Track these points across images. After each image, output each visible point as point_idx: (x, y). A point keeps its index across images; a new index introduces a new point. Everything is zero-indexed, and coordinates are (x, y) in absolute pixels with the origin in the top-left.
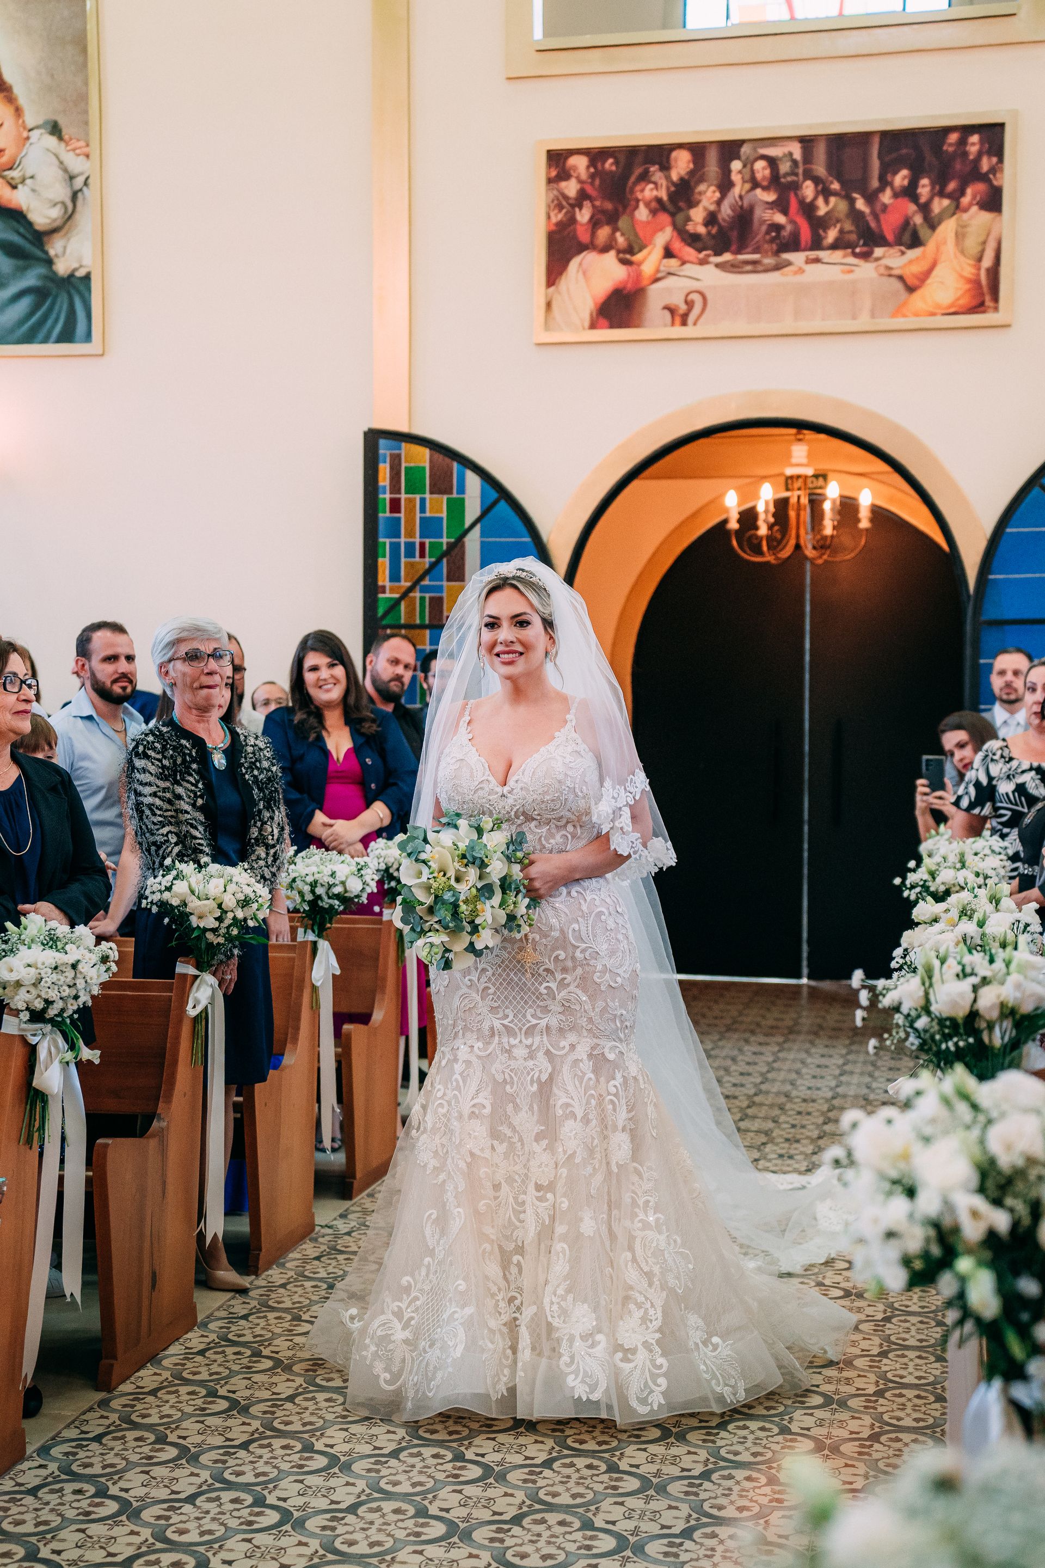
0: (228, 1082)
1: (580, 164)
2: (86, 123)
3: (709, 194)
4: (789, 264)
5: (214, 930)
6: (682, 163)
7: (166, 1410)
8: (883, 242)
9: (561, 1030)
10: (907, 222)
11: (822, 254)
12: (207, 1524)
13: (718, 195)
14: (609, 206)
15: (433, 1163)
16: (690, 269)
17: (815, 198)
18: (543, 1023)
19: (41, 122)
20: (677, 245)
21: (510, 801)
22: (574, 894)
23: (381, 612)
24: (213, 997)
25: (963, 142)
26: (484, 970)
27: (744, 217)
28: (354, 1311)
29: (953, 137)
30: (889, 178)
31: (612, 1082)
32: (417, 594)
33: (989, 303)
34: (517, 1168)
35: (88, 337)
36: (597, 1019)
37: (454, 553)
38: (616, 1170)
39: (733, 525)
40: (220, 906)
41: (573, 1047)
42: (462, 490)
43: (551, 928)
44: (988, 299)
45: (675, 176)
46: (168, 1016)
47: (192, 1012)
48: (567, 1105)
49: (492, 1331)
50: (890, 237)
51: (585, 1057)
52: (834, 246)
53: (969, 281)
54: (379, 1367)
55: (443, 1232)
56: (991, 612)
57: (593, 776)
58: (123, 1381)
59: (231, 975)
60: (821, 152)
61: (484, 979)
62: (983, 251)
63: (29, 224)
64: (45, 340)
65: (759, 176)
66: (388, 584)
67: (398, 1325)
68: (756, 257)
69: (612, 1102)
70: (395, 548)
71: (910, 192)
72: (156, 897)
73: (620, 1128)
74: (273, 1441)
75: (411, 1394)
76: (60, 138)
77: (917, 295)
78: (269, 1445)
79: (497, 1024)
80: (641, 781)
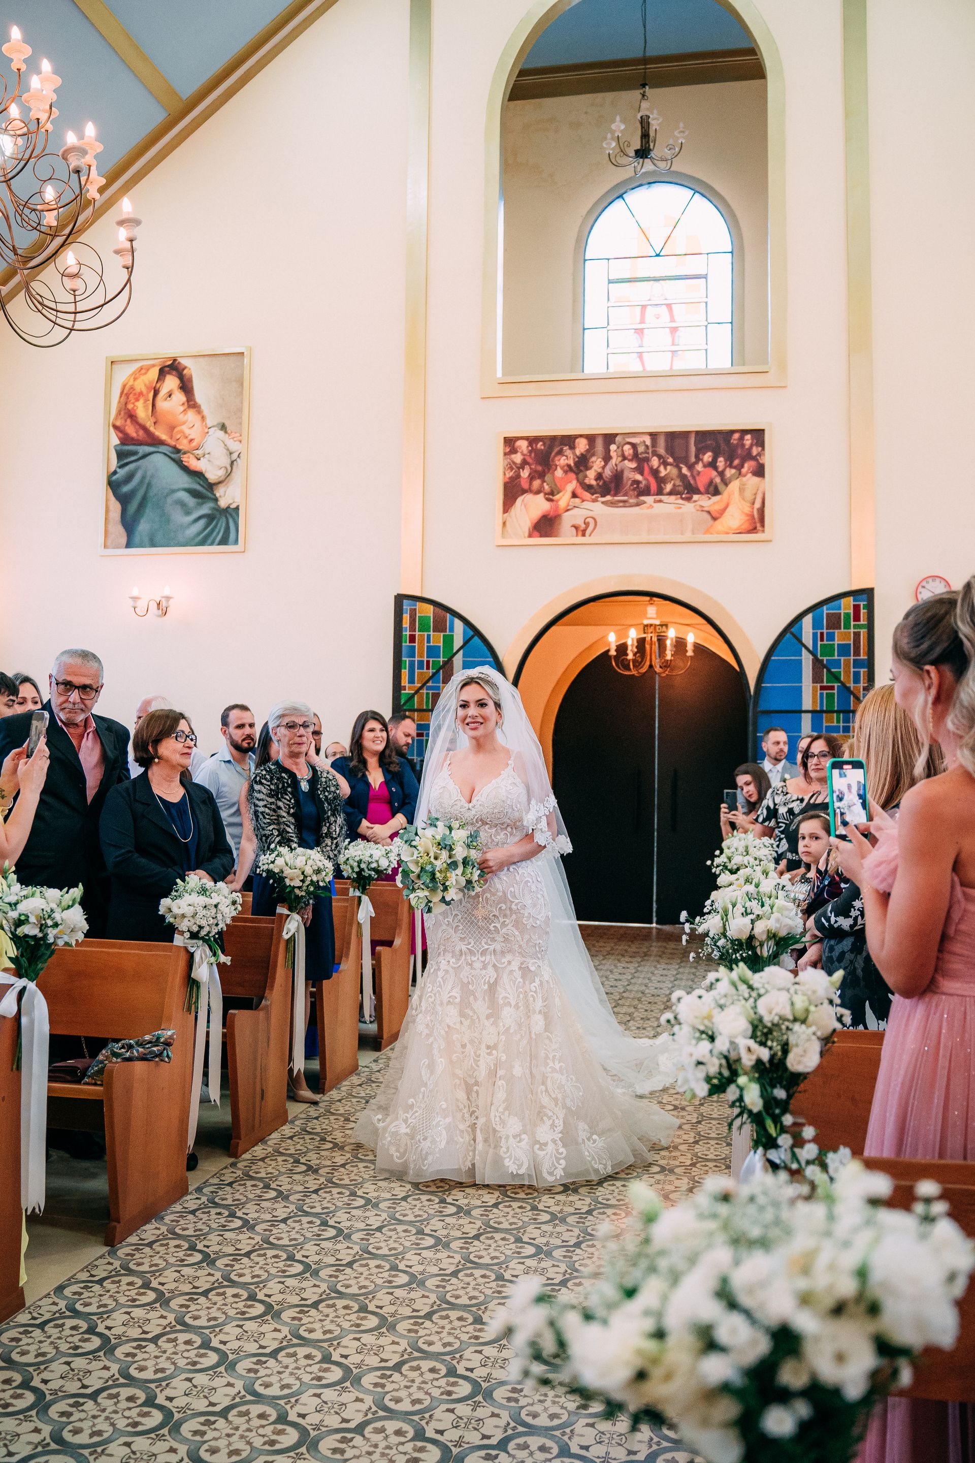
0: (307, 978)
1: (523, 445)
2: (241, 424)
3: (598, 462)
4: (644, 503)
5: (299, 888)
6: (582, 446)
7: (270, 1170)
8: (698, 492)
9: (503, 952)
10: (711, 482)
11: (662, 497)
12: (294, 1235)
13: (603, 463)
14: (540, 468)
15: (426, 1031)
16: (587, 504)
17: (659, 466)
18: (492, 948)
19: (215, 423)
20: (580, 491)
21: (473, 812)
22: (511, 869)
23: (403, 702)
24: (298, 928)
25: (741, 439)
26: (456, 915)
27: (618, 476)
28: (380, 1117)
29: (736, 436)
30: (701, 456)
31: (533, 984)
32: (424, 691)
33: (759, 527)
34: (476, 1034)
35: (236, 542)
36: (524, 946)
37: (447, 667)
38: (534, 1036)
39: (613, 653)
40: (303, 873)
41: (509, 963)
42: (452, 630)
43: (497, 890)
44: (758, 525)
45: (578, 453)
46: (271, 939)
47: (286, 936)
48: (506, 998)
49: (462, 1131)
50: (702, 489)
51: (517, 969)
52: (671, 493)
53: (747, 515)
54: (392, 1150)
55: (432, 1073)
56: (763, 706)
57: (524, 798)
58: (244, 1152)
59: (309, 915)
60: (661, 442)
61: (456, 921)
62: (755, 499)
63: (206, 479)
64: (212, 544)
65: (626, 453)
66: (407, 685)
67: (404, 1126)
68: (625, 498)
69: (533, 996)
70: (412, 664)
71: (713, 465)
72: (265, 867)
73: (537, 1011)
74: (332, 1189)
75: (412, 1166)
76: (226, 432)
77: (718, 522)
78: (330, 1192)
79: (464, 948)
80: (552, 801)
